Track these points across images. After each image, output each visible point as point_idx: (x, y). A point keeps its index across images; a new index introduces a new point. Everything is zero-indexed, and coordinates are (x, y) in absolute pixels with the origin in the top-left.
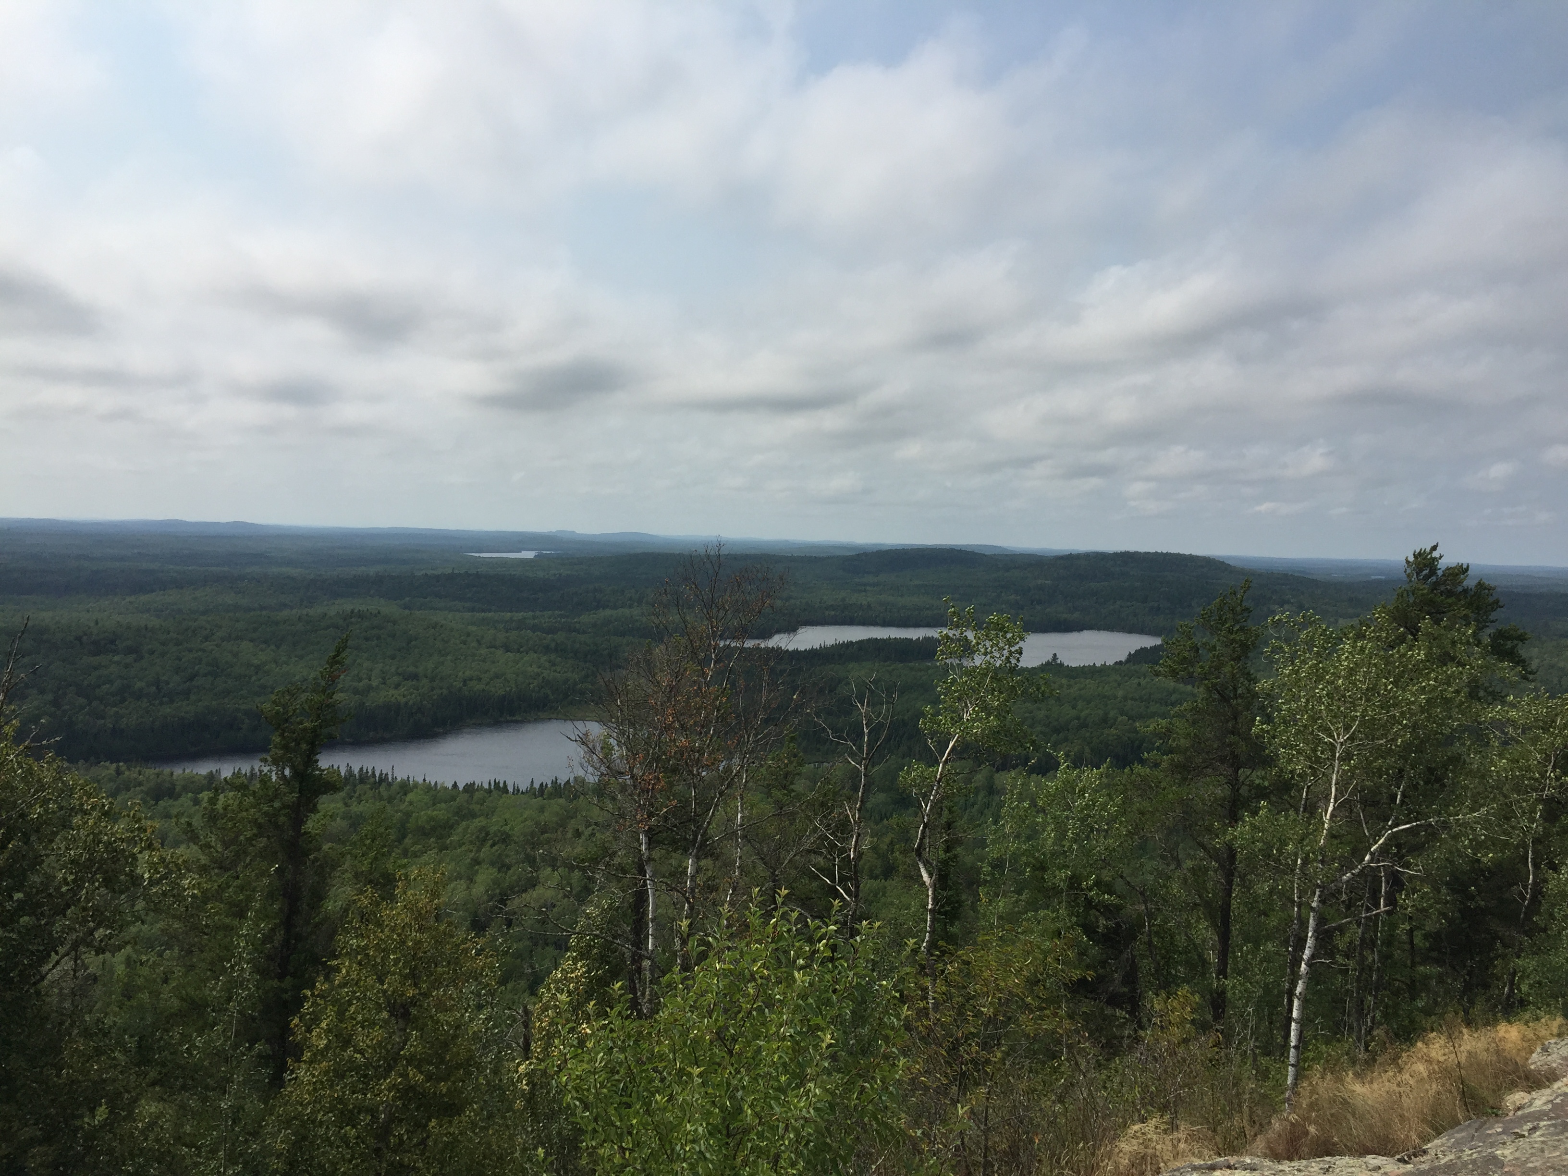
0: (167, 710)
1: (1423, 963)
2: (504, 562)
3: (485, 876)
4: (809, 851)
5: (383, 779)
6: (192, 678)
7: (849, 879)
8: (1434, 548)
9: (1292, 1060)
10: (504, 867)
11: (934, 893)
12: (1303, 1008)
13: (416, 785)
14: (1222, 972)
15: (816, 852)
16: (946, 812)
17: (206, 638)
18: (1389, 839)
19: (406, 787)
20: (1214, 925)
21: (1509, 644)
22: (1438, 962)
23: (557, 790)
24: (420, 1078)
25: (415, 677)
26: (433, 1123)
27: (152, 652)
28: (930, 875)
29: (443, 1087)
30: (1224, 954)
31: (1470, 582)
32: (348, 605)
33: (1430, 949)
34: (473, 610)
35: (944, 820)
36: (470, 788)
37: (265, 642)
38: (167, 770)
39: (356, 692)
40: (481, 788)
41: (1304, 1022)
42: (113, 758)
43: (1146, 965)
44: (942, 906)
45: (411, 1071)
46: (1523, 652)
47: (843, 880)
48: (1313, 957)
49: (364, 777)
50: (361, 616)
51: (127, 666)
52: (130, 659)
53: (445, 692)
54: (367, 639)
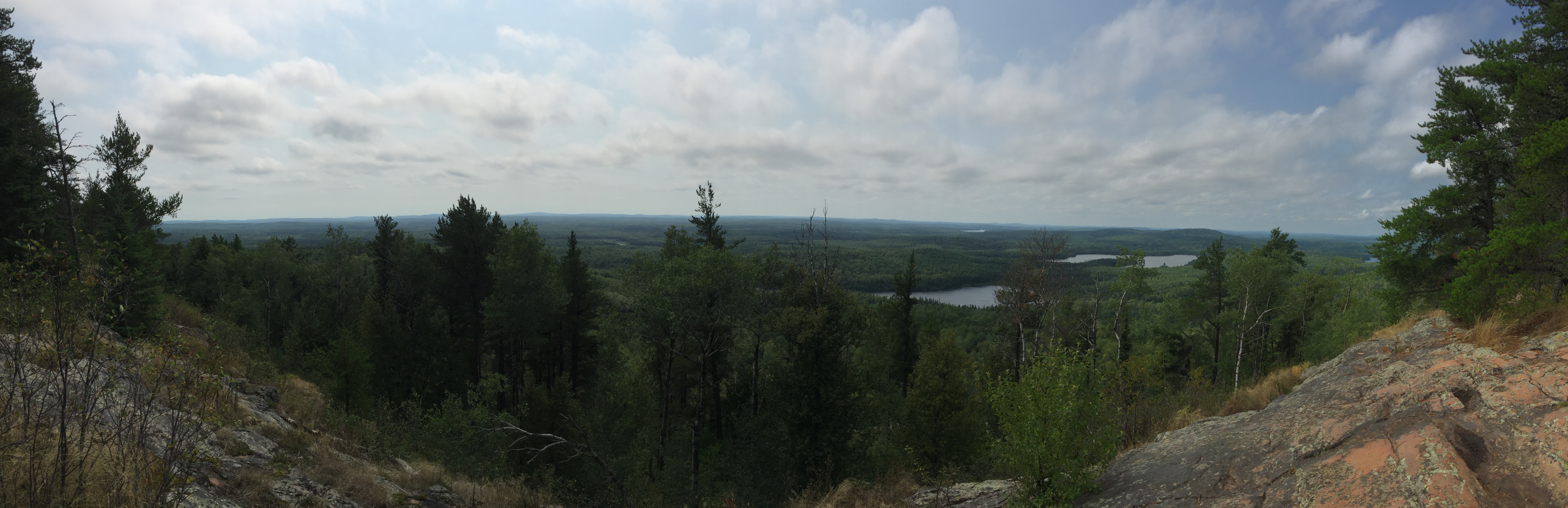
0: (872, 276)
1: (1276, 352)
2: (975, 233)
3: (969, 336)
4: (1078, 330)
5: (936, 303)
6: (880, 267)
7: (1092, 338)
8: (1278, 228)
9: (1236, 386)
10: (975, 333)
11: (1121, 342)
12: (1239, 369)
13: (946, 305)
14: (1216, 361)
15: (1081, 329)
16: (1125, 316)
17: (883, 255)
18: (1263, 315)
19: (943, 306)
20: (1214, 347)
21: (1299, 257)
22: (1280, 351)
23: (992, 309)
24: (949, 398)
25: (946, 270)
26: (953, 412)
27: (868, 259)
28: (1119, 336)
29: (956, 401)
30: (1216, 355)
31: (1289, 238)
32: (925, 246)
33: (1277, 347)
34: (965, 249)
35: (1125, 318)
36: (964, 307)
37: (900, 257)
38: (872, 295)
39: (928, 274)
40: (968, 307)
41: (1239, 373)
42: (858, 290)
43: (1193, 361)
44: (1124, 346)
45: (946, 395)
46: (1303, 258)
47: (1090, 338)
48: (1242, 353)
49: (931, 302)
50: (930, 250)
51: (862, 263)
52: (863, 261)
53: (956, 276)
54: (932, 257)
